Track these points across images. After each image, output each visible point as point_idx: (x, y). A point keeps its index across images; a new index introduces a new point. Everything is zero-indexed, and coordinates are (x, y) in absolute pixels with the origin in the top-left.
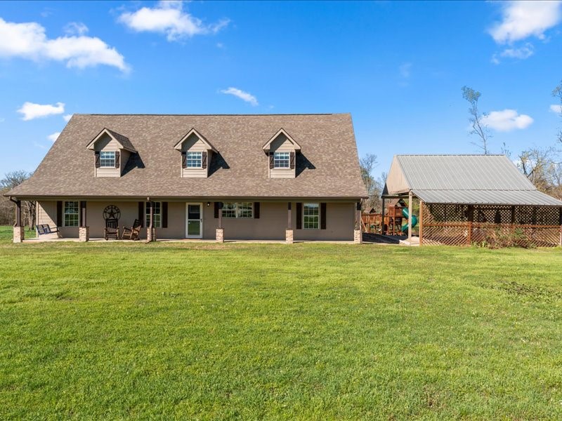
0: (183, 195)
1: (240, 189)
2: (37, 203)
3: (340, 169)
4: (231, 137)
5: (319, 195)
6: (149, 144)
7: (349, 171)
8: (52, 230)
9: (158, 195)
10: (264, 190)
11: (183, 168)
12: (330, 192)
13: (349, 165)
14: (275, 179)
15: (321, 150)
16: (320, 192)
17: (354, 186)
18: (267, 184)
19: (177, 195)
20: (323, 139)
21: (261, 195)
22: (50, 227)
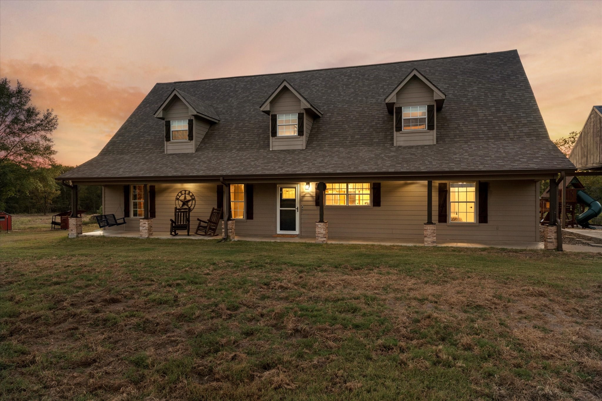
0: (267, 172)
1: (350, 163)
2: (103, 188)
3: (510, 128)
4: (340, 95)
5: (481, 168)
6: (234, 111)
7: (526, 130)
8: (118, 222)
9: (234, 173)
10: (388, 163)
11: (272, 136)
12: (500, 162)
13: (524, 121)
14: (405, 148)
15: (475, 103)
16: (482, 164)
17: (541, 153)
18: (393, 154)
19: (260, 173)
20: (475, 88)
21: (384, 170)
22: (117, 218)
